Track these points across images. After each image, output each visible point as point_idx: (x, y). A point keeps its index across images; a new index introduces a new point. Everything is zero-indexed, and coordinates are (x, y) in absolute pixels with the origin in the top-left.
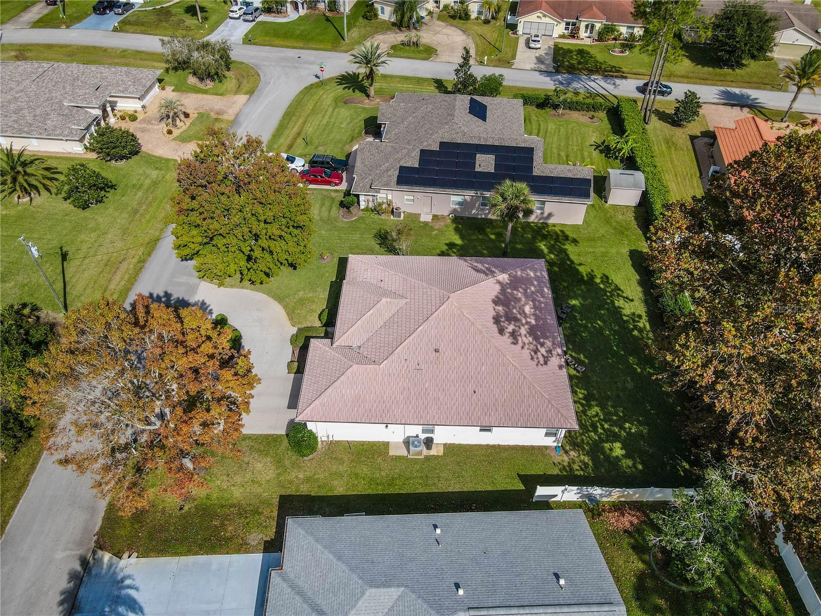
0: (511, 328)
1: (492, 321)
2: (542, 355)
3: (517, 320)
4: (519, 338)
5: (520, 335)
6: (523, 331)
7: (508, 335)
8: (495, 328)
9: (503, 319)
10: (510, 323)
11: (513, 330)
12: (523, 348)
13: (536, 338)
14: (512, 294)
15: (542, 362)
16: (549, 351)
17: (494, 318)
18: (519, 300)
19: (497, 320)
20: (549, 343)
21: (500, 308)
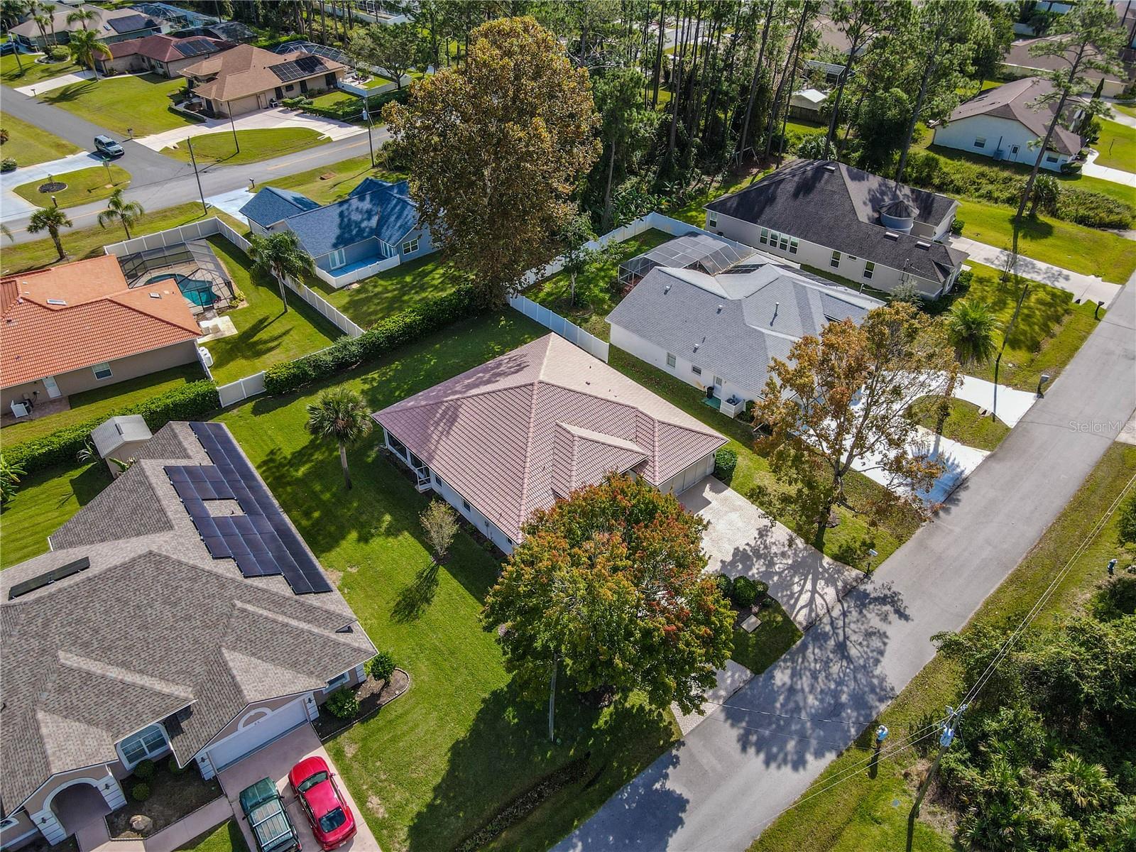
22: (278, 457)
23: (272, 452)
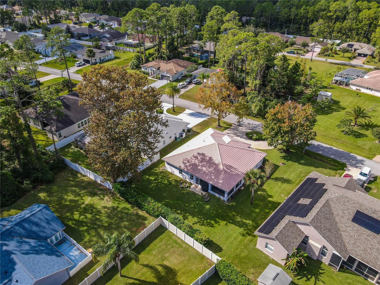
0: (199, 158)
1: (204, 153)
2: (186, 163)
3: (201, 162)
4: (194, 159)
5: (196, 160)
6: (197, 161)
7: (197, 155)
8: (201, 152)
9: (203, 157)
10: (201, 159)
11: (198, 158)
12: (191, 158)
13: (192, 165)
14: (212, 166)
15: (184, 161)
16: (186, 166)
17: (204, 154)
18: (209, 168)
19: (203, 154)
20: (189, 168)
21: (208, 158)
22: (245, 233)
23: (243, 235)
